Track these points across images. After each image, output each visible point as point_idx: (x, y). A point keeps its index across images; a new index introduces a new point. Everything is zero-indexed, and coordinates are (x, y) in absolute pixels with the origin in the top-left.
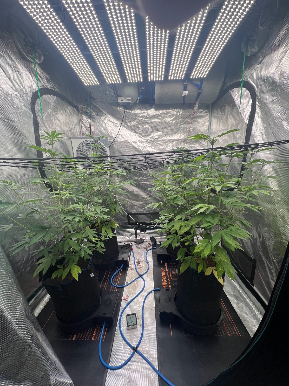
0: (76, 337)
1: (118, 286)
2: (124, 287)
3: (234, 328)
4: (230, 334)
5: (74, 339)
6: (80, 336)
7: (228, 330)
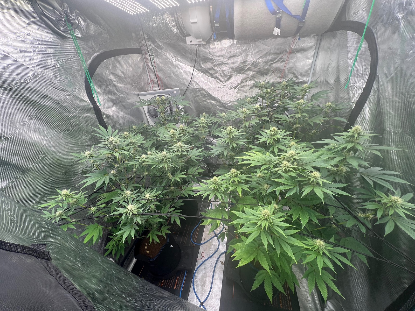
0: (163, 284)
1: (195, 243)
2: (200, 245)
3: (288, 302)
4: (283, 307)
5: (162, 285)
6: (166, 284)
7: (282, 302)
